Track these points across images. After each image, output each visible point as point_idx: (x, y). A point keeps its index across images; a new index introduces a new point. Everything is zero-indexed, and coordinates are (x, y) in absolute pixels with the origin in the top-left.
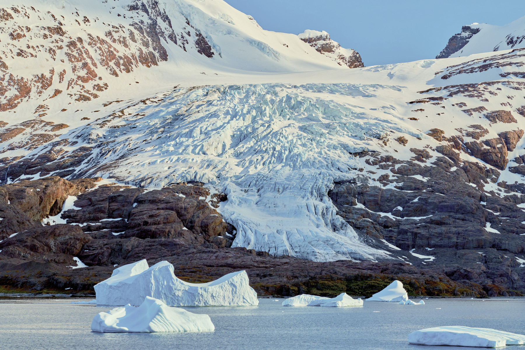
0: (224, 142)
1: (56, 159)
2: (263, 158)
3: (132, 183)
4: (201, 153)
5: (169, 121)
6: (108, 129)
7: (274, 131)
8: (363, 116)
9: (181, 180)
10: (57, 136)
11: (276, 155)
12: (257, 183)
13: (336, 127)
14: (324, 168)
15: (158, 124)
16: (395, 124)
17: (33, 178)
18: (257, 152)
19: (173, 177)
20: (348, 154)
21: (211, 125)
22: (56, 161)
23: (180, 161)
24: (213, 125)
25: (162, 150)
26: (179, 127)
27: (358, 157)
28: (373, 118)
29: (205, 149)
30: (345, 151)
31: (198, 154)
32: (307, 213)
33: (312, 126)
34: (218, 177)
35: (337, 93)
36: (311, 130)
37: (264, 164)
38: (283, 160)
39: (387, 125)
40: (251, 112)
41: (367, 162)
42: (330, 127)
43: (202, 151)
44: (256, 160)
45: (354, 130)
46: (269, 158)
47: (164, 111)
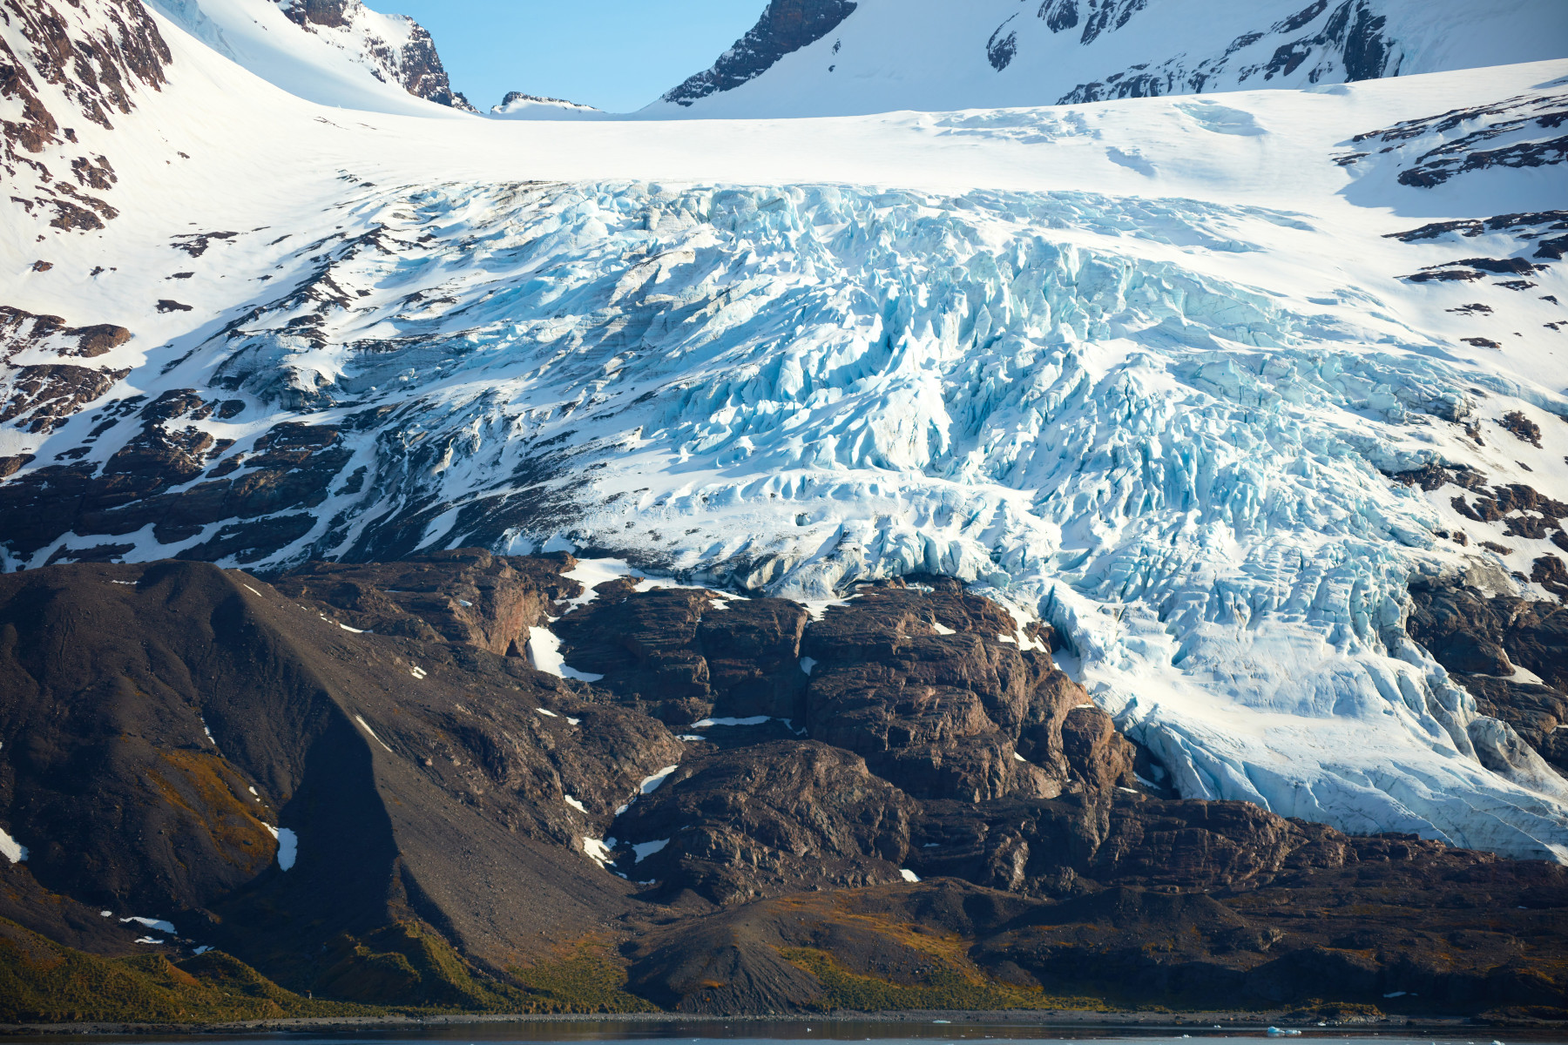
0: (931, 422)
1: (199, 472)
2: (1117, 487)
3: (704, 576)
4: (868, 460)
5: (615, 328)
6: (351, 355)
7: (1095, 379)
8: (1332, 327)
9: (885, 567)
10: (118, 375)
11: (1161, 477)
12: (1150, 583)
13: (1291, 371)
14: (1346, 529)
15: (578, 342)
16: (1470, 362)
17: (131, 547)
18: (1083, 463)
19: (856, 555)
20: (1383, 477)
21: (835, 354)
22: (201, 480)
23: (829, 494)
24: (840, 351)
25: (700, 448)
26: (684, 354)
27: (1417, 486)
28: (1378, 338)
29: (881, 447)
30: (1368, 465)
31: (861, 464)
32: (1384, 703)
33: (1225, 363)
34: (996, 561)
35: (1124, 234)
36: (1222, 381)
37: (1127, 510)
38: (1188, 494)
39: (1450, 368)
40: (956, 304)
41: (1459, 505)
42: (1266, 369)
43: (871, 456)
44: (1096, 494)
45: (1348, 384)
46: (1136, 484)
47: (551, 289)
